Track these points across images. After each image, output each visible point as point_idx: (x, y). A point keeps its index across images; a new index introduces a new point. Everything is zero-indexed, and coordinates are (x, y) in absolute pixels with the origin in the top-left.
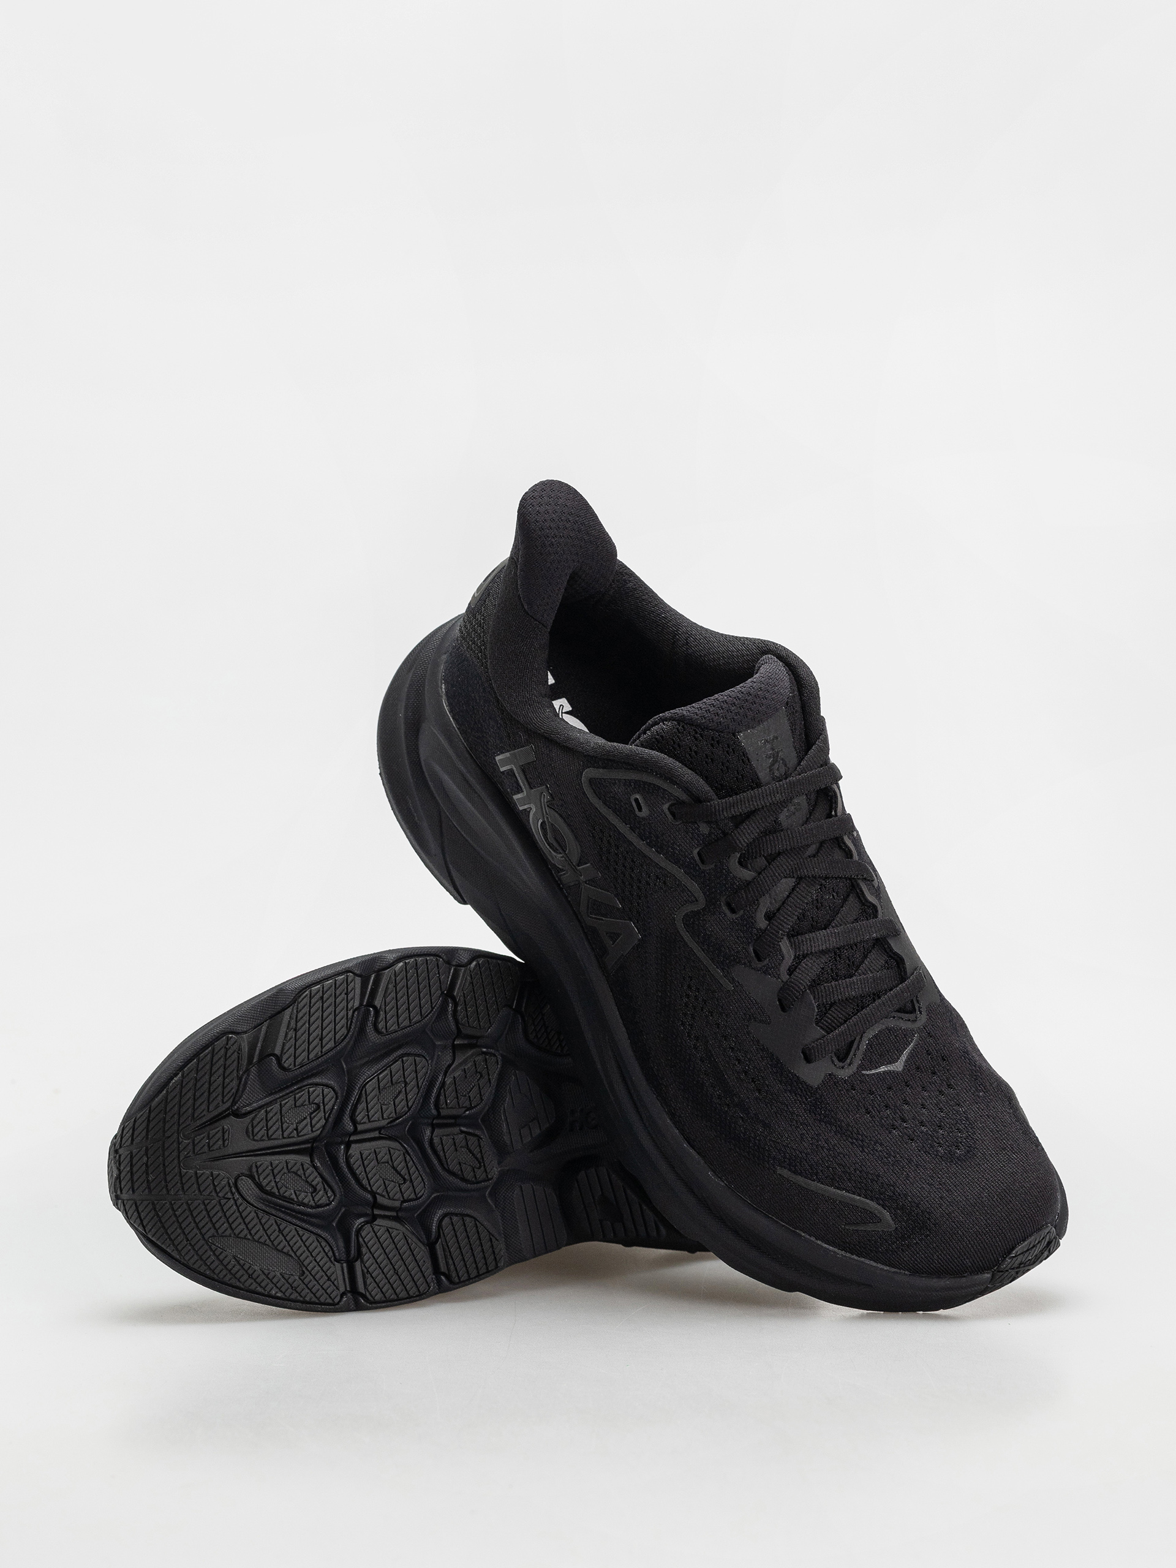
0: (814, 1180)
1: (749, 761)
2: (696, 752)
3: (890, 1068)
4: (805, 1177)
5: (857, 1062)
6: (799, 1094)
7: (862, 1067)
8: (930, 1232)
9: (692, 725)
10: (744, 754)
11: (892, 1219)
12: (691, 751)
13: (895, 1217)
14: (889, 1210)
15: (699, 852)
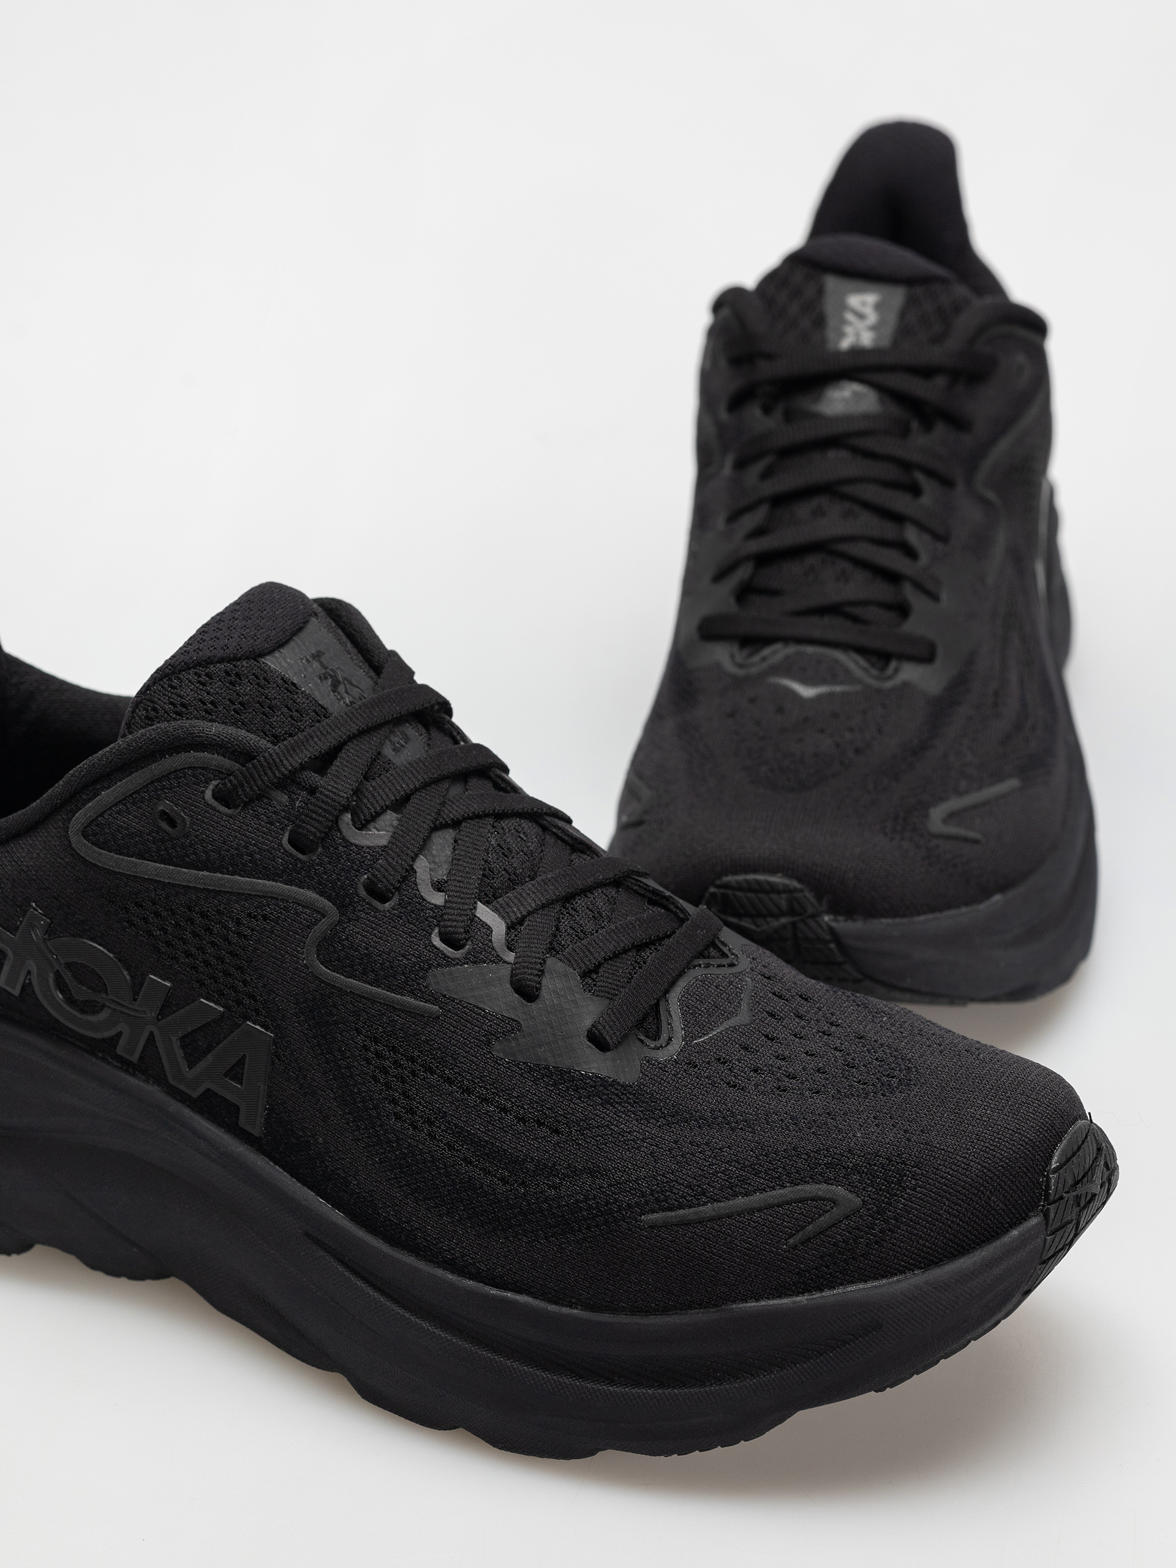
0: (705, 1204)
1: (297, 688)
2: (212, 703)
3: (732, 1022)
4: (690, 1207)
5: (679, 1033)
6: (617, 1103)
7: (688, 1037)
8: (916, 1180)
9: (189, 668)
10: (285, 681)
11: (850, 1191)
12: (204, 704)
13: (851, 1187)
14: (838, 1183)
15: (289, 839)
